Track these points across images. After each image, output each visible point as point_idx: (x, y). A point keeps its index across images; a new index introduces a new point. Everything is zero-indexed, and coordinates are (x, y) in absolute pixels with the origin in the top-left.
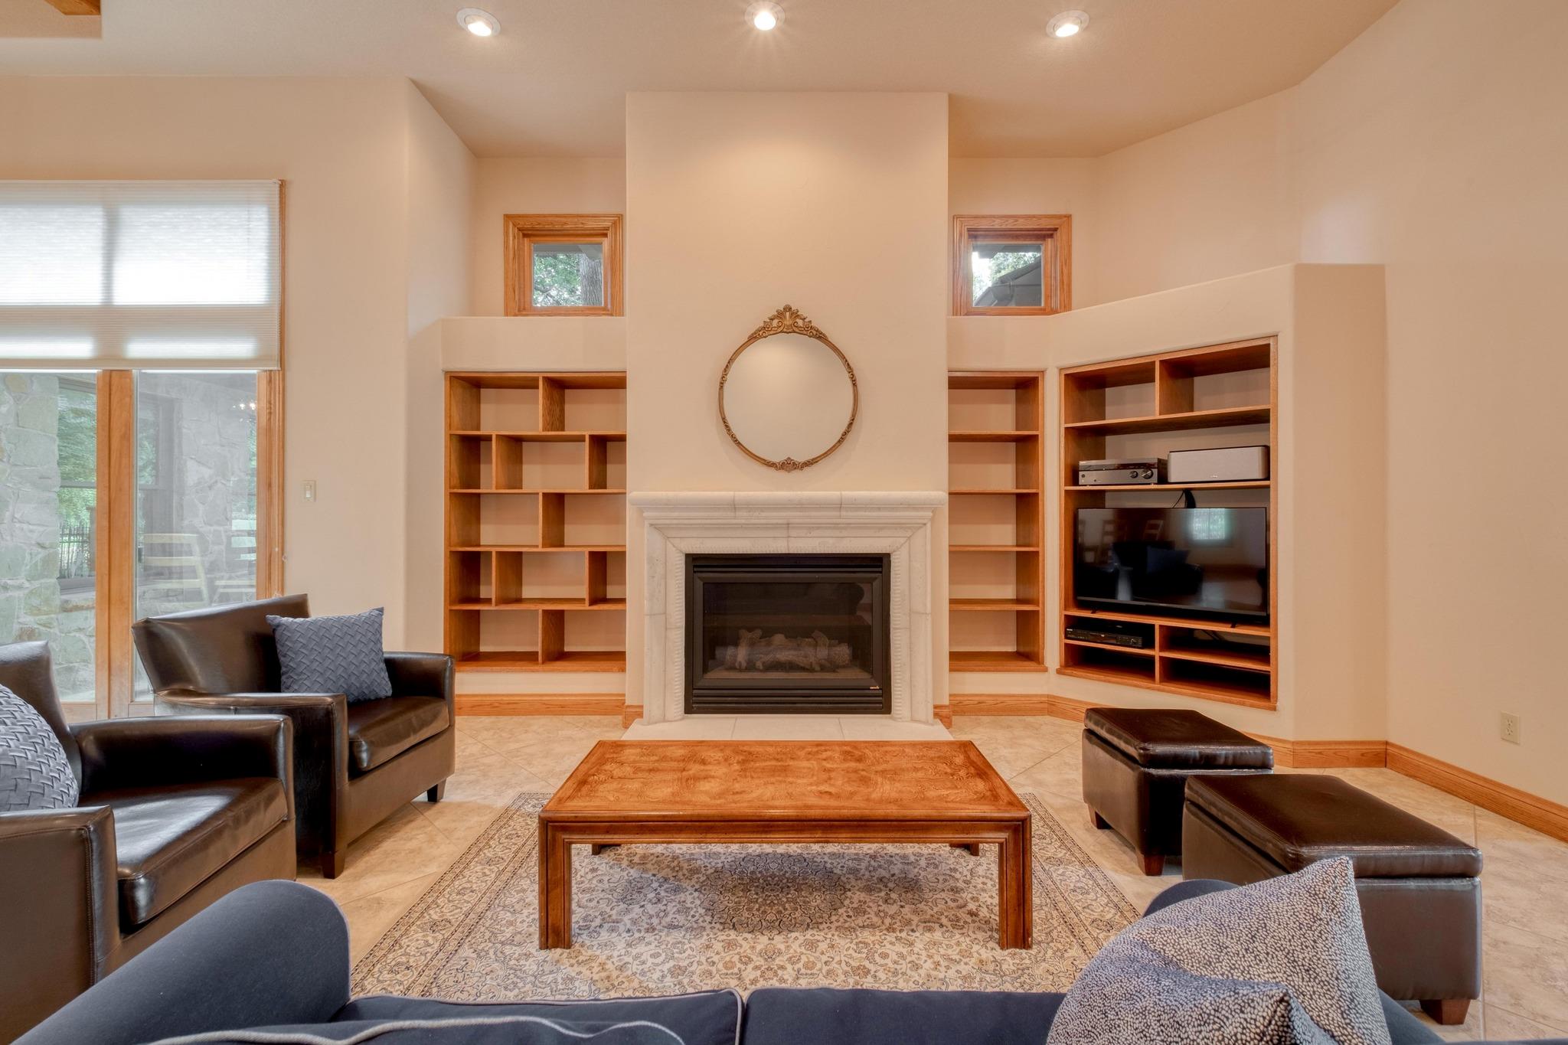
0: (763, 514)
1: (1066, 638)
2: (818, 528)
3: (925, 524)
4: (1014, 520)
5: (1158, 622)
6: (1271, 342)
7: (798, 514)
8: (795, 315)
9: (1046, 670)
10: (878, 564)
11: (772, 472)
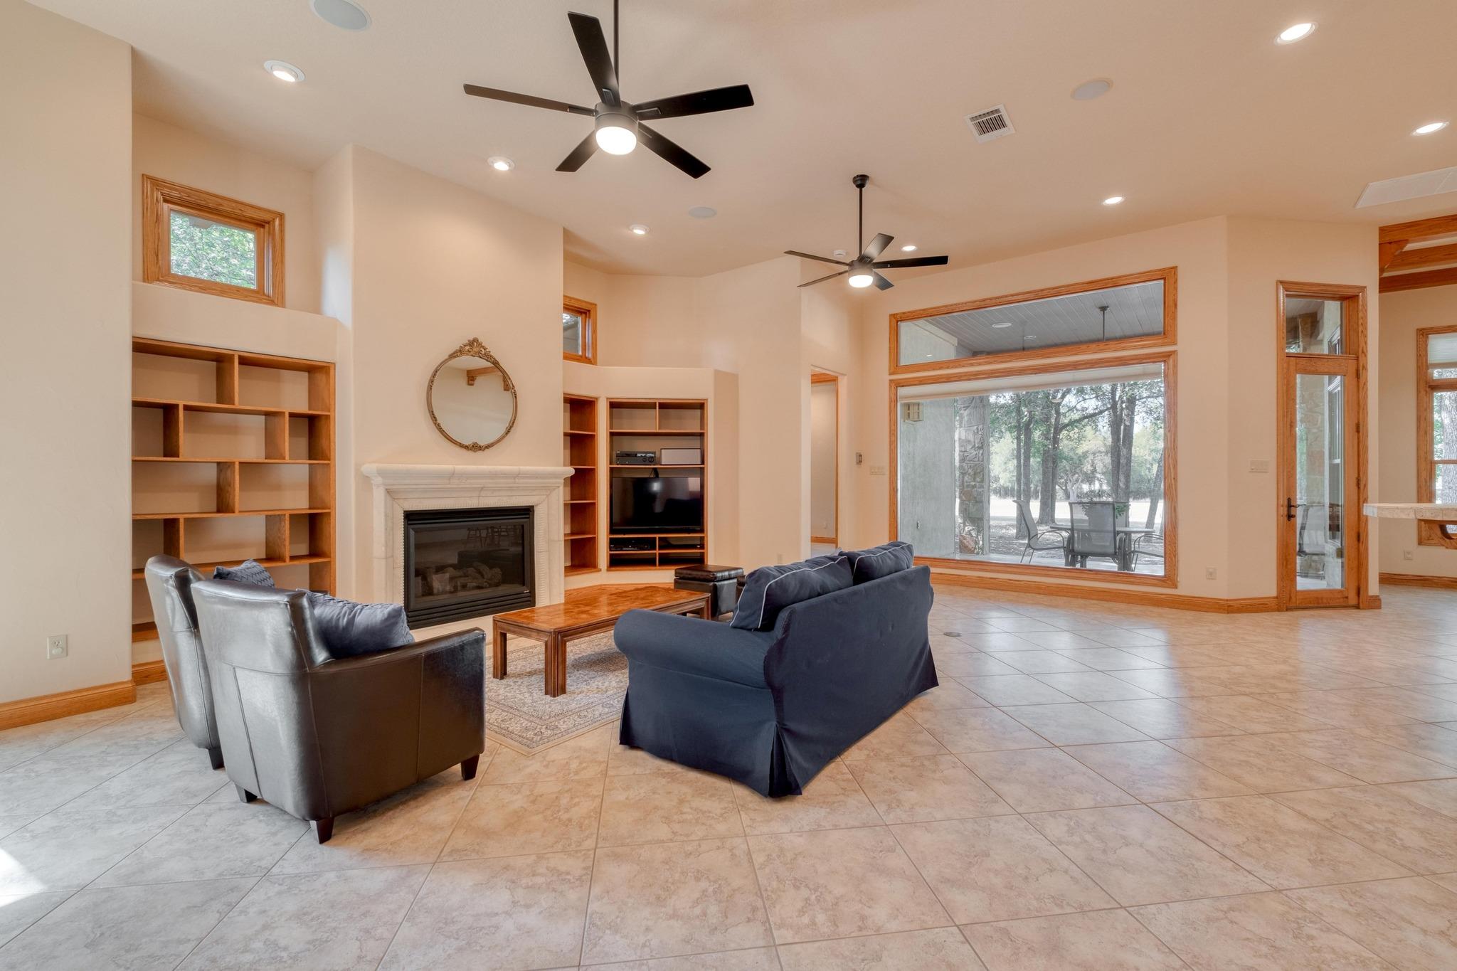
0: (468, 481)
1: (610, 550)
2: (499, 490)
3: (558, 487)
4: (570, 485)
5: (657, 536)
6: (705, 402)
7: (490, 481)
8: (480, 345)
9: (600, 570)
10: (527, 512)
11: (464, 451)
